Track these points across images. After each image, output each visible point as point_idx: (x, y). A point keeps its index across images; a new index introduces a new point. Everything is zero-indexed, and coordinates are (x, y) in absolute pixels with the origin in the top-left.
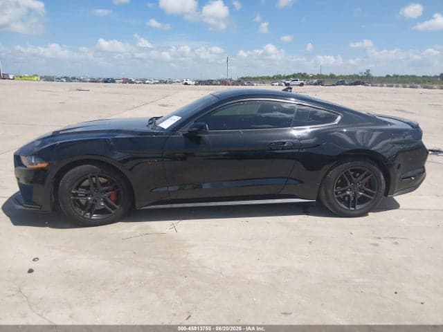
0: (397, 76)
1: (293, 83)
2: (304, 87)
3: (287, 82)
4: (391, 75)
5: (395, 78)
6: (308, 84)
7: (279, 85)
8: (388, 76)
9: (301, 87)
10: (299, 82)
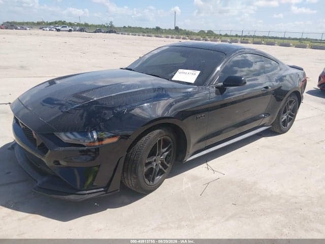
0: (130, 27)
1: (62, 29)
2: (73, 32)
3: (58, 28)
4: (127, 26)
5: (130, 29)
6: (75, 31)
7: (49, 30)
8: (125, 27)
9: (70, 33)
10: (68, 28)
